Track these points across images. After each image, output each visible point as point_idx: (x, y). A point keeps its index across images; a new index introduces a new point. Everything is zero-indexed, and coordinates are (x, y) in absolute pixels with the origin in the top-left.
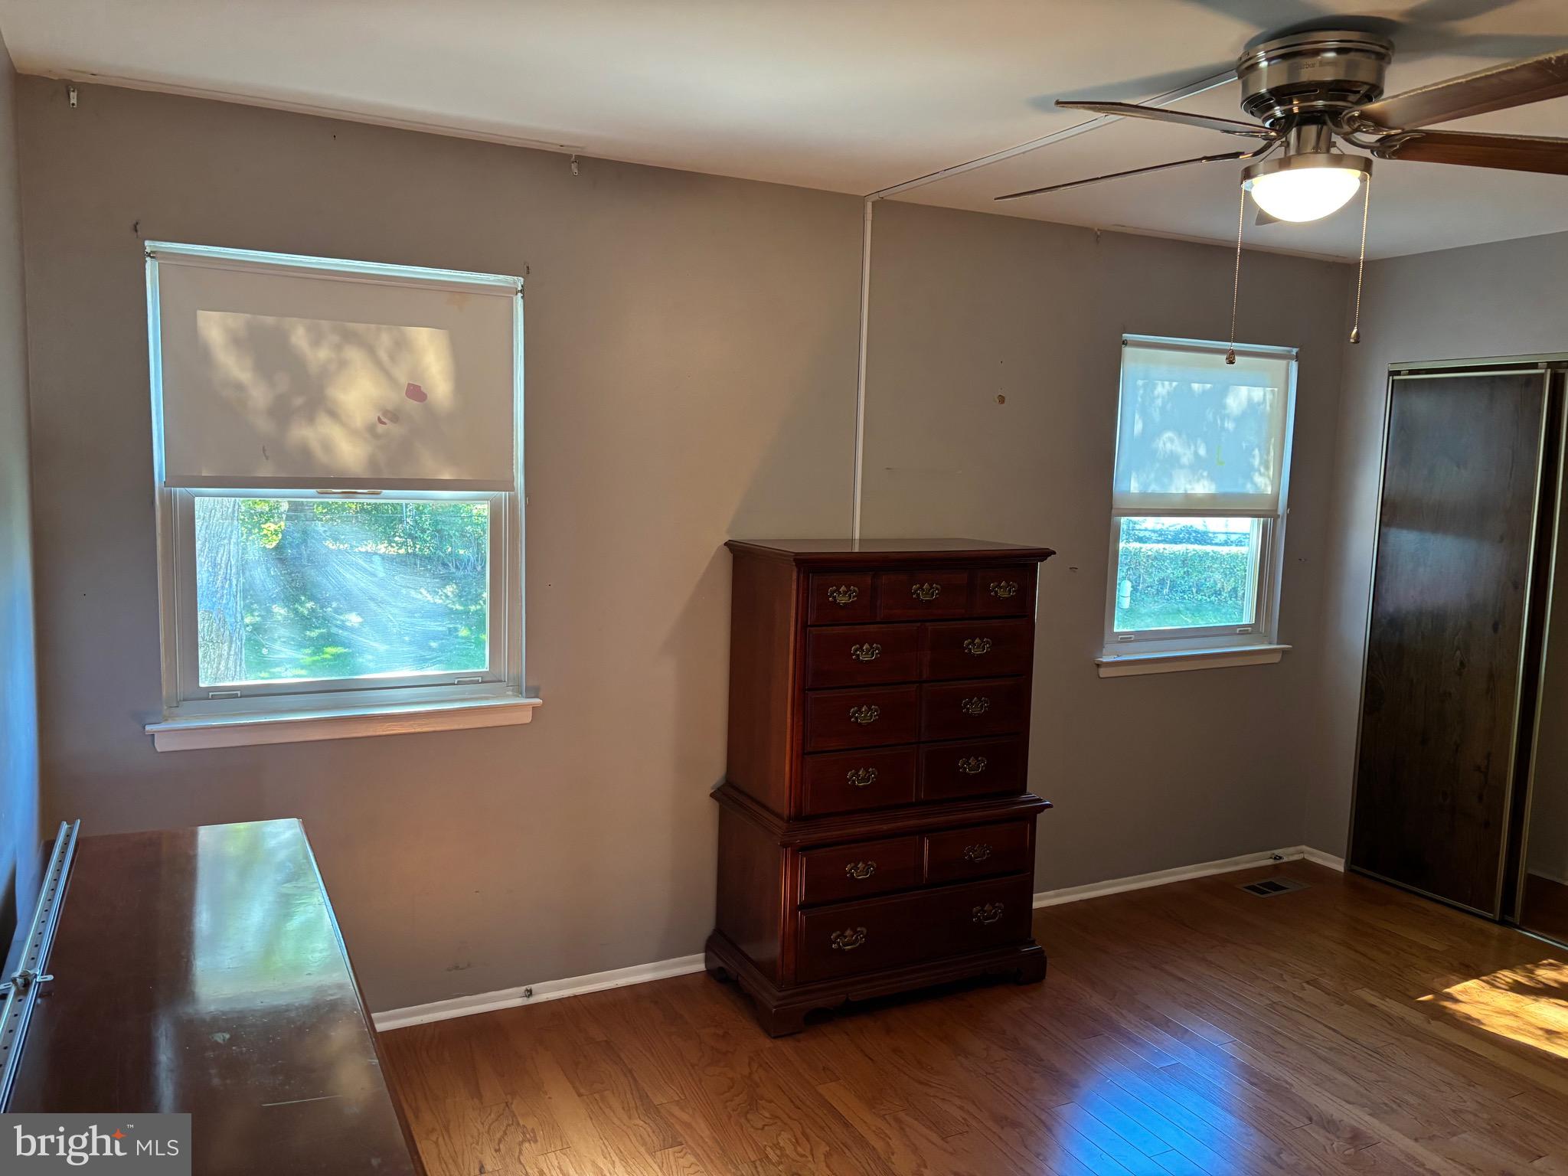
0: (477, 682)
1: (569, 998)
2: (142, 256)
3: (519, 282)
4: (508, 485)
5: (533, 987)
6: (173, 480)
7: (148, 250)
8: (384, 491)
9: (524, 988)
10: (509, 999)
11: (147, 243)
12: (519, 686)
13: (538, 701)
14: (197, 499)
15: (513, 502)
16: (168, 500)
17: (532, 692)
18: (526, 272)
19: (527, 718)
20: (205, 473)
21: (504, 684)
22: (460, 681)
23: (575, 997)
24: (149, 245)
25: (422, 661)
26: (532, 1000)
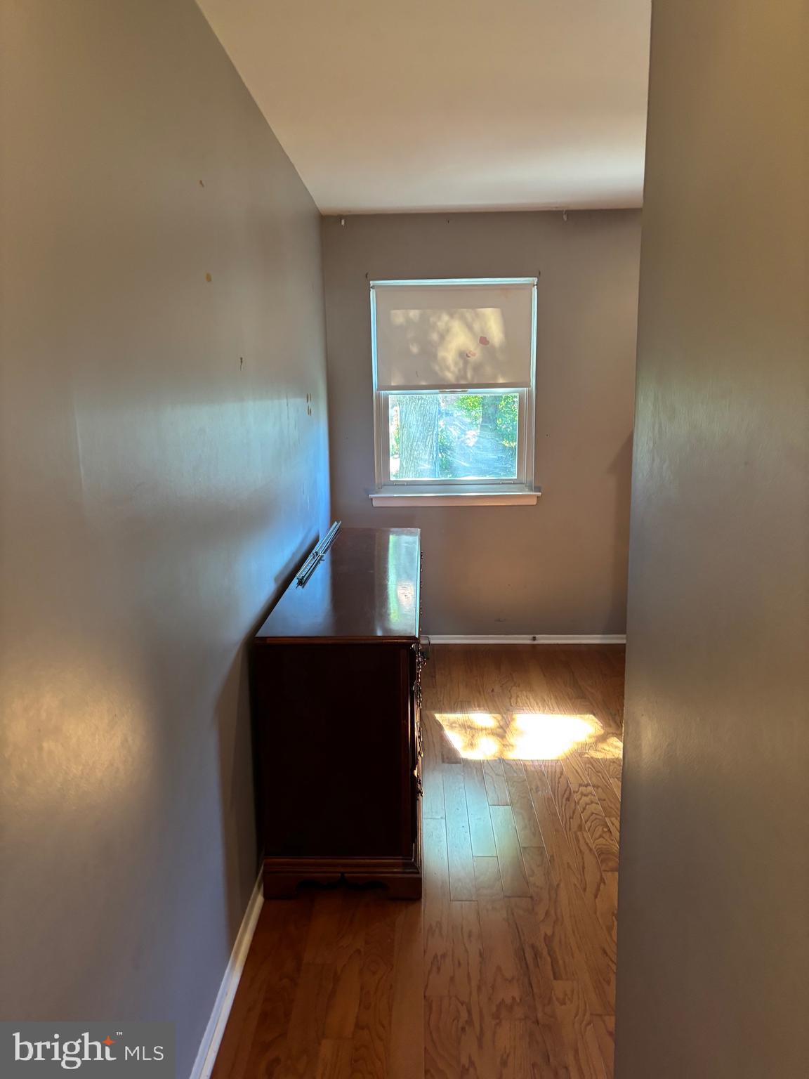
0: (511, 484)
1: (554, 644)
2: (368, 288)
3: (535, 280)
4: (528, 385)
5: (537, 636)
6: (380, 388)
7: (371, 285)
8: (469, 390)
9: (532, 636)
10: (524, 640)
11: (371, 282)
12: (532, 487)
13: (539, 494)
14: (390, 396)
15: (530, 393)
16: (378, 396)
17: (537, 489)
18: (539, 275)
19: (534, 502)
20: (393, 384)
21: (524, 485)
22: (504, 483)
23: (558, 644)
24: (372, 283)
25: (485, 473)
26: (536, 642)
